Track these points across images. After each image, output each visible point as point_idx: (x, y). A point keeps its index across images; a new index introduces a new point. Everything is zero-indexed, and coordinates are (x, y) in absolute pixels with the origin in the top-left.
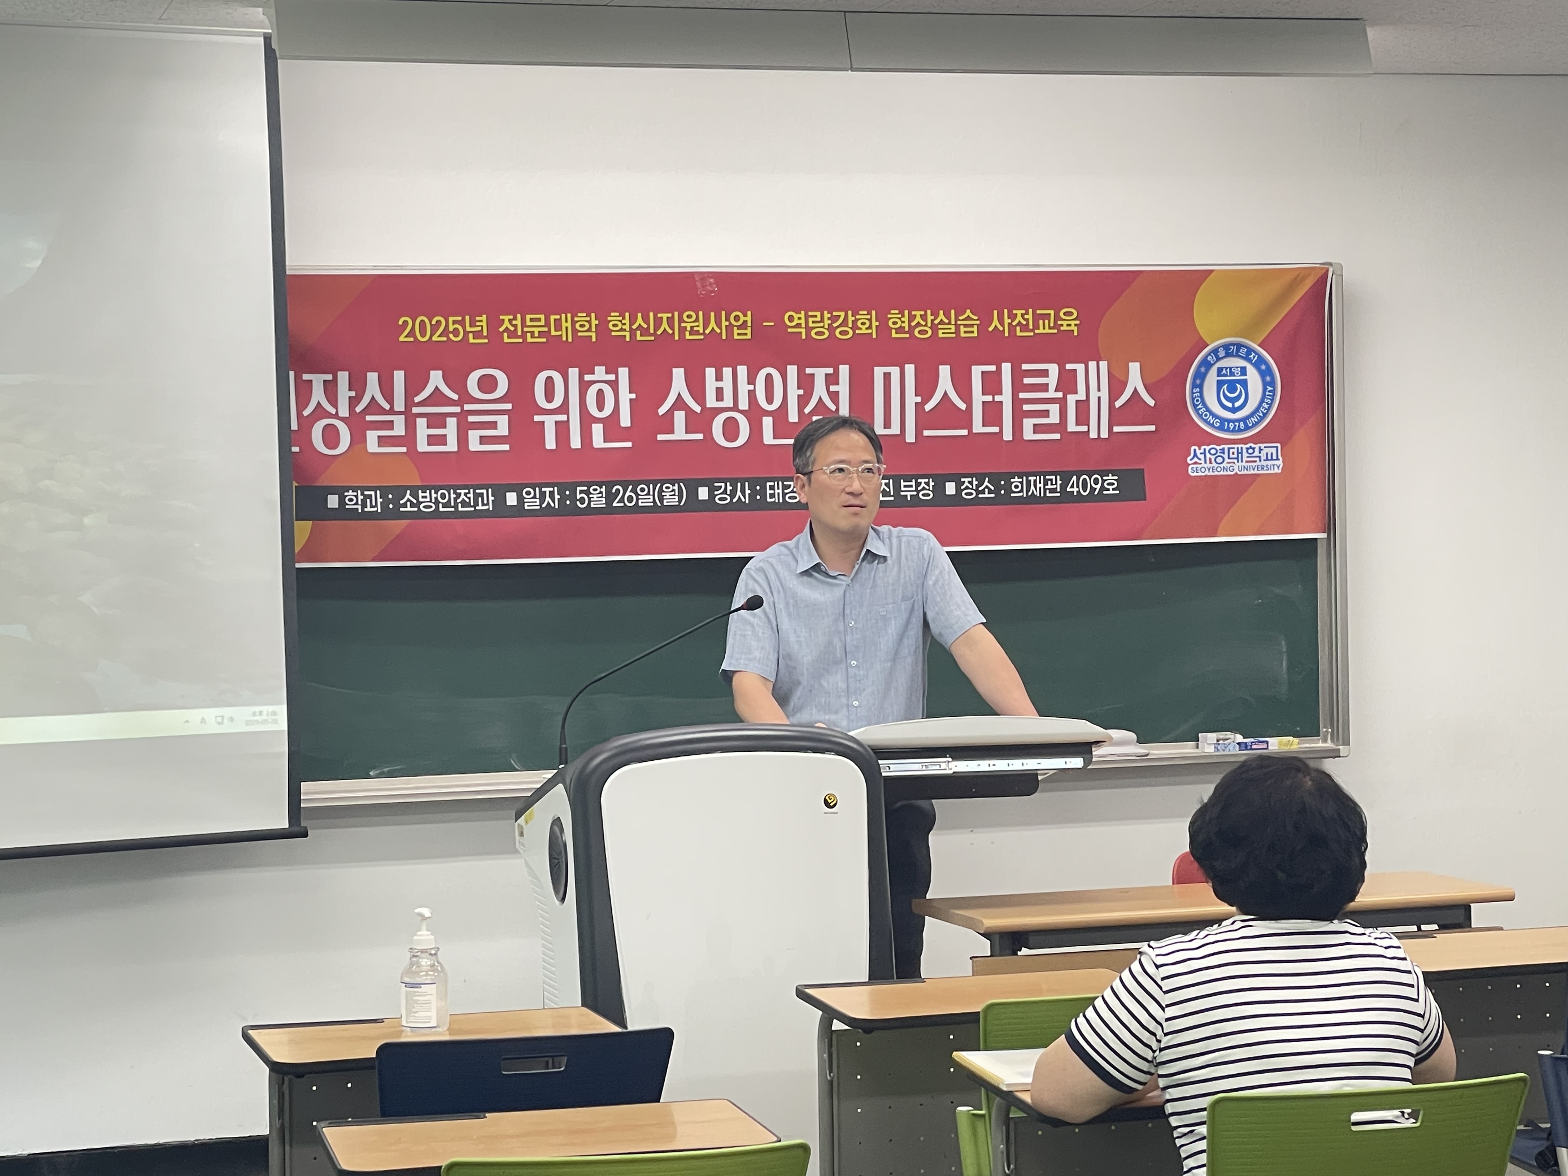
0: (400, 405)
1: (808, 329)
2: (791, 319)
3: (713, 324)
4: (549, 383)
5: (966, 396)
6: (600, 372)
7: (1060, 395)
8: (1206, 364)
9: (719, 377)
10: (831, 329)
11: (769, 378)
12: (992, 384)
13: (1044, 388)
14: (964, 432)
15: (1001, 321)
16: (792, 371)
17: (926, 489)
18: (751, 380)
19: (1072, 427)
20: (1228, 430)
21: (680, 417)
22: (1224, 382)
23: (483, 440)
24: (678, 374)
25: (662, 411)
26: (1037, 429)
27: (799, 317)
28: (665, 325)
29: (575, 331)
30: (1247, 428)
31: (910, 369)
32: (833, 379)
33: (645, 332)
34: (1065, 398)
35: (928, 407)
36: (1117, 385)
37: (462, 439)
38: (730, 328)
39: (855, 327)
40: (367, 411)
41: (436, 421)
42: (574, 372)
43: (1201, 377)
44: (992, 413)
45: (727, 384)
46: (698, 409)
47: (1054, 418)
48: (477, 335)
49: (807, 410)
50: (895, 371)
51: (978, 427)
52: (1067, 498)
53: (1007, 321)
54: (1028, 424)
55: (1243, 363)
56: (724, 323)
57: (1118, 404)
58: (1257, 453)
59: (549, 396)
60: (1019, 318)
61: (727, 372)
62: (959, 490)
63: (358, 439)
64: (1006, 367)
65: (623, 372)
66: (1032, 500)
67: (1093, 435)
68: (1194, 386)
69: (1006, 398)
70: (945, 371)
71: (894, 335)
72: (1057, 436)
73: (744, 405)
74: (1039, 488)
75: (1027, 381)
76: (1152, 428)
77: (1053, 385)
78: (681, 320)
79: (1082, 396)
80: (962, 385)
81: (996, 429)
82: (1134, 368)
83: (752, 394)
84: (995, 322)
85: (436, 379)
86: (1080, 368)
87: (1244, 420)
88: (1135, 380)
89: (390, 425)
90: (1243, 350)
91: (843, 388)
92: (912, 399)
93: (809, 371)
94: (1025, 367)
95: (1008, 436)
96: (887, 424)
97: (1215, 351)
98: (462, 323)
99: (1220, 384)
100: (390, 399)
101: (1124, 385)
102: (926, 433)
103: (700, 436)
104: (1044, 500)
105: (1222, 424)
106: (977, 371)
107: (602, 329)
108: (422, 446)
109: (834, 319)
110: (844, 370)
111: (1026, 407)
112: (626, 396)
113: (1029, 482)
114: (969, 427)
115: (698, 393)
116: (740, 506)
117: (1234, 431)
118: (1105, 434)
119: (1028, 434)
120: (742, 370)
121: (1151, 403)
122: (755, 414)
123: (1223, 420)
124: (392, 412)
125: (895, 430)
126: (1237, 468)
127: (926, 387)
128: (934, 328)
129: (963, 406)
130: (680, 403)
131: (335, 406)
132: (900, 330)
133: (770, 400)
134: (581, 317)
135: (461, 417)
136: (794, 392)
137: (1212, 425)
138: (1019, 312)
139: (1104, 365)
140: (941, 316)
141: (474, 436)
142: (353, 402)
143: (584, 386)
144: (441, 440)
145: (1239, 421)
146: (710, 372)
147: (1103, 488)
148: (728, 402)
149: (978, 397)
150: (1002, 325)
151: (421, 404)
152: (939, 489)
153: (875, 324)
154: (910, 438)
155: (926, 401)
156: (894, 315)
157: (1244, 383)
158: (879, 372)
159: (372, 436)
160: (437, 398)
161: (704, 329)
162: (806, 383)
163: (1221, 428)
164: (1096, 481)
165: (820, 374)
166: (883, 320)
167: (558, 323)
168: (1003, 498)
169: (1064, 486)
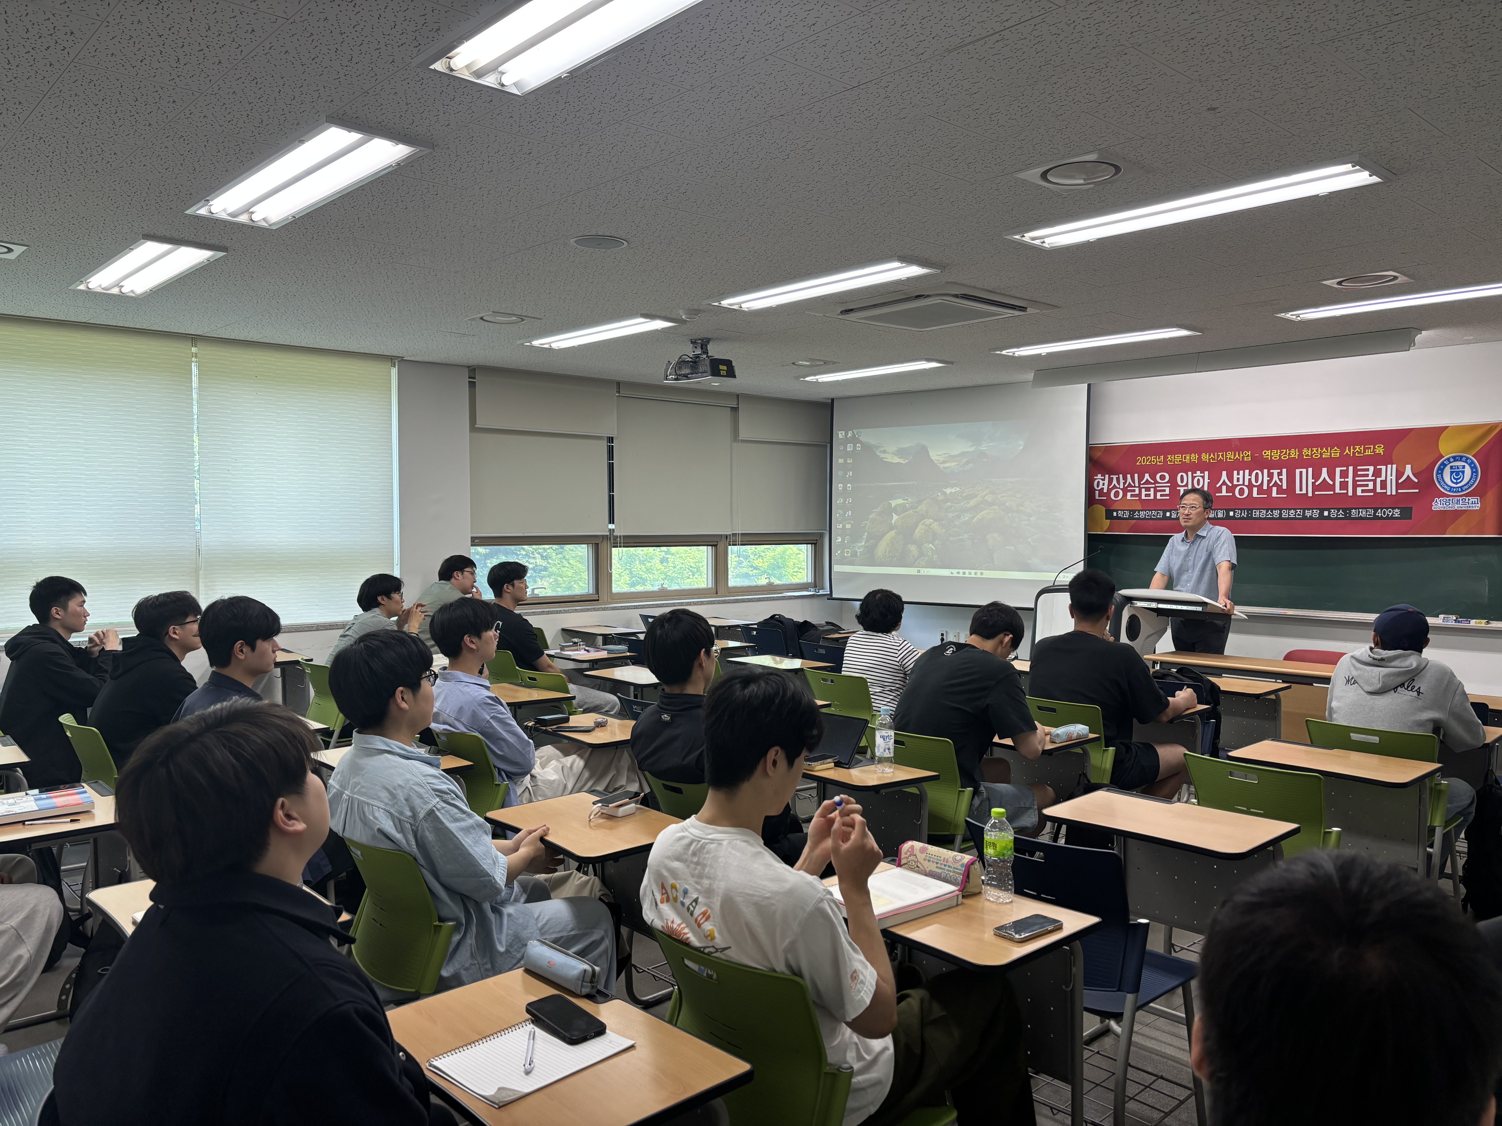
0: (1137, 485)
1: (1271, 456)
2: (1265, 453)
3: (1237, 456)
4: (1182, 477)
5: (1333, 480)
6: (1198, 473)
7: (1374, 478)
8: (1444, 465)
9: (1238, 474)
10: (1280, 456)
11: (1257, 474)
12: (1344, 475)
13: (1367, 475)
14: (1332, 493)
15: (1350, 451)
16: (1266, 471)
17: (1316, 513)
18: (1250, 475)
19: (1379, 490)
20: (1453, 492)
21: (1224, 488)
22: (1454, 472)
23: (1161, 495)
24: (1224, 473)
25: (1218, 486)
26: (1363, 491)
27: (1268, 452)
28: (1220, 457)
29: (1190, 460)
30: (1462, 491)
31: (1310, 470)
32: (1280, 474)
33: (1213, 459)
34: (1376, 479)
35: (1317, 484)
36: (1399, 474)
37: (1155, 495)
38: (1243, 457)
39: (1289, 455)
40: (1128, 487)
41: (1147, 489)
42: (1190, 473)
43: (1441, 470)
44: (1344, 485)
45: (1241, 476)
46: (1230, 485)
47: (1371, 487)
48: (1160, 462)
49: (1271, 485)
50: (1304, 471)
51: (1338, 490)
52: (1376, 518)
53: (1352, 450)
54: (1359, 490)
55: (1464, 464)
56: (1241, 455)
57: (1400, 481)
58: (1467, 501)
59: (1182, 481)
60: (1357, 449)
61: (1241, 472)
62: (1329, 514)
63: (1125, 495)
64: (1351, 468)
65: (1206, 473)
66: (1361, 518)
67: (1389, 493)
68: (1437, 473)
69: (1350, 480)
70: (1325, 470)
71: (1305, 457)
72: (1372, 494)
73: (1247, 483)
74: (1363, 513)
75: (1359, 473)
76: (1417, 491)
77: (1370, 475)
78: (1226, 455)
79: (1383, 478)
80: (1332, 476)
81: (1345, 491)
82: (1408, 467)
83: (1250, 480)
84: (1347, 451)
85: (1147, 476)
86: (1383, 468)
87: (1461, 487)
88: (1408, 471)
89: (1134, 491)
90: (1464, 459)
91: (1284, 477)
92: (1311, 481)
93: (1271, 471)
94: (1359, 468)
95: (1350, 493)
96: (1301, 490)
97: (1448, 459)
98: (1156, 458)
99: (1452, 473)
100: (1134, 483)
101: (1404, 473)
102: (1316, 493)
103: (1231, 494)
104: (1366, 518)
105: (1451, 489)
106: (1338, 470)
107: (1200, 458)
108: (1143, 497)
109: (1281, 452)
110: (1284, 471)
111: (1358, 483)
112: (1207, 481)
113: (1359, 512)
114: (1334, 491)
115: (1231, 480)
116: (1243, 518)
117: (1455, 492)
118: (1394, 493)
119: (1359, 492)
120: (1247, 472)
121: (1416, 481)
122: (1250, 486)
123: (1451, 487)
124: (1135, 487)
125: (1304, 491)
126: (1456, 507)
127: (1316, 476)
128: (1321, 454)
129: (1331, 483)
130: (1224, 483)
131: (1119, 485)
132: (1307, 455)
133: (1257, 481)
134: (1193, 455)
135: (1155, 488)
136: (1266, 479)
137: (1446, 490)
138: (1358, 447)
139: (1394, 466)
140: (1324, 450)
141: (1159, 494)
142: (1124, 483)
143: (1193, 478)
144: (1149, 495)
145: (1458, 488)
146: (1235, 472)
147: (1393, 514)
148: (1241, 482)
149: (1338, 480)
150: (1350, 452)
151: (1143, 484)
152: (1321, 514)
153: (1297, 453)
154: (1310, 494)
155: (1316, 481)
156: (1305, 450)
157: (1463, 472)
158: (1298, 471)
159: (1129, 494)
160: (1147, 482)
161: (1234, 457)
162: (1271, 475)
163: (1450, 491)
164: (1390, 512)
165: (1275, 472)
166: (1300, 452)
167: (1185, 457)
168: (1348, 517)
169: (1375, 513)
